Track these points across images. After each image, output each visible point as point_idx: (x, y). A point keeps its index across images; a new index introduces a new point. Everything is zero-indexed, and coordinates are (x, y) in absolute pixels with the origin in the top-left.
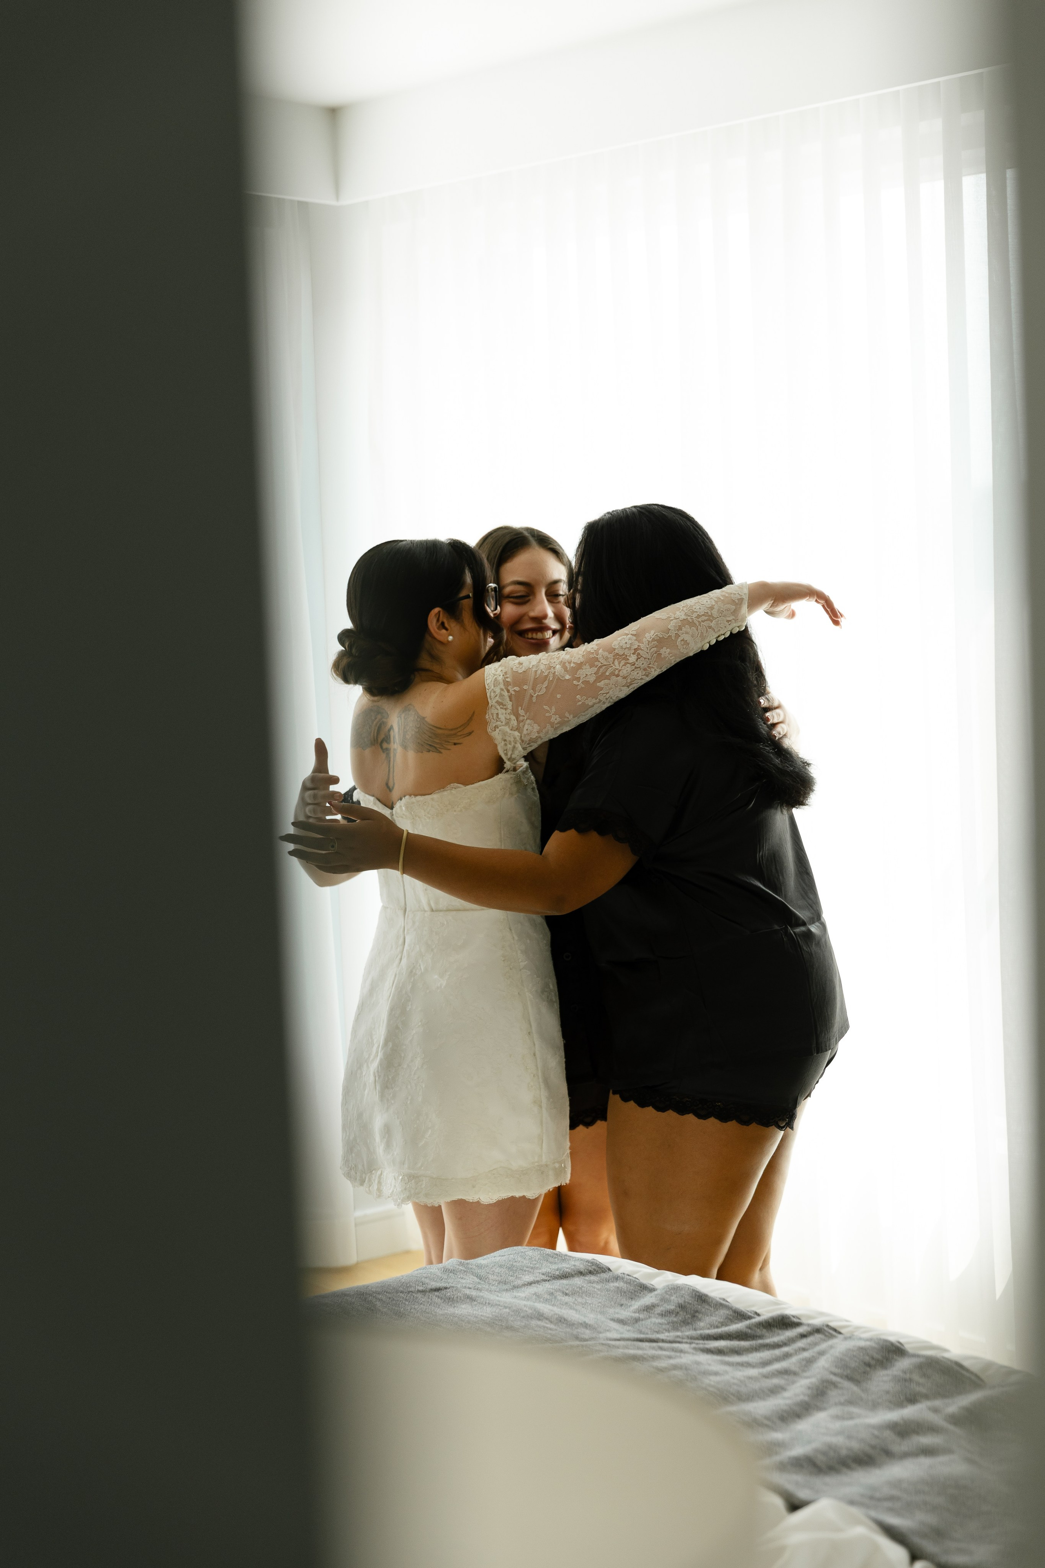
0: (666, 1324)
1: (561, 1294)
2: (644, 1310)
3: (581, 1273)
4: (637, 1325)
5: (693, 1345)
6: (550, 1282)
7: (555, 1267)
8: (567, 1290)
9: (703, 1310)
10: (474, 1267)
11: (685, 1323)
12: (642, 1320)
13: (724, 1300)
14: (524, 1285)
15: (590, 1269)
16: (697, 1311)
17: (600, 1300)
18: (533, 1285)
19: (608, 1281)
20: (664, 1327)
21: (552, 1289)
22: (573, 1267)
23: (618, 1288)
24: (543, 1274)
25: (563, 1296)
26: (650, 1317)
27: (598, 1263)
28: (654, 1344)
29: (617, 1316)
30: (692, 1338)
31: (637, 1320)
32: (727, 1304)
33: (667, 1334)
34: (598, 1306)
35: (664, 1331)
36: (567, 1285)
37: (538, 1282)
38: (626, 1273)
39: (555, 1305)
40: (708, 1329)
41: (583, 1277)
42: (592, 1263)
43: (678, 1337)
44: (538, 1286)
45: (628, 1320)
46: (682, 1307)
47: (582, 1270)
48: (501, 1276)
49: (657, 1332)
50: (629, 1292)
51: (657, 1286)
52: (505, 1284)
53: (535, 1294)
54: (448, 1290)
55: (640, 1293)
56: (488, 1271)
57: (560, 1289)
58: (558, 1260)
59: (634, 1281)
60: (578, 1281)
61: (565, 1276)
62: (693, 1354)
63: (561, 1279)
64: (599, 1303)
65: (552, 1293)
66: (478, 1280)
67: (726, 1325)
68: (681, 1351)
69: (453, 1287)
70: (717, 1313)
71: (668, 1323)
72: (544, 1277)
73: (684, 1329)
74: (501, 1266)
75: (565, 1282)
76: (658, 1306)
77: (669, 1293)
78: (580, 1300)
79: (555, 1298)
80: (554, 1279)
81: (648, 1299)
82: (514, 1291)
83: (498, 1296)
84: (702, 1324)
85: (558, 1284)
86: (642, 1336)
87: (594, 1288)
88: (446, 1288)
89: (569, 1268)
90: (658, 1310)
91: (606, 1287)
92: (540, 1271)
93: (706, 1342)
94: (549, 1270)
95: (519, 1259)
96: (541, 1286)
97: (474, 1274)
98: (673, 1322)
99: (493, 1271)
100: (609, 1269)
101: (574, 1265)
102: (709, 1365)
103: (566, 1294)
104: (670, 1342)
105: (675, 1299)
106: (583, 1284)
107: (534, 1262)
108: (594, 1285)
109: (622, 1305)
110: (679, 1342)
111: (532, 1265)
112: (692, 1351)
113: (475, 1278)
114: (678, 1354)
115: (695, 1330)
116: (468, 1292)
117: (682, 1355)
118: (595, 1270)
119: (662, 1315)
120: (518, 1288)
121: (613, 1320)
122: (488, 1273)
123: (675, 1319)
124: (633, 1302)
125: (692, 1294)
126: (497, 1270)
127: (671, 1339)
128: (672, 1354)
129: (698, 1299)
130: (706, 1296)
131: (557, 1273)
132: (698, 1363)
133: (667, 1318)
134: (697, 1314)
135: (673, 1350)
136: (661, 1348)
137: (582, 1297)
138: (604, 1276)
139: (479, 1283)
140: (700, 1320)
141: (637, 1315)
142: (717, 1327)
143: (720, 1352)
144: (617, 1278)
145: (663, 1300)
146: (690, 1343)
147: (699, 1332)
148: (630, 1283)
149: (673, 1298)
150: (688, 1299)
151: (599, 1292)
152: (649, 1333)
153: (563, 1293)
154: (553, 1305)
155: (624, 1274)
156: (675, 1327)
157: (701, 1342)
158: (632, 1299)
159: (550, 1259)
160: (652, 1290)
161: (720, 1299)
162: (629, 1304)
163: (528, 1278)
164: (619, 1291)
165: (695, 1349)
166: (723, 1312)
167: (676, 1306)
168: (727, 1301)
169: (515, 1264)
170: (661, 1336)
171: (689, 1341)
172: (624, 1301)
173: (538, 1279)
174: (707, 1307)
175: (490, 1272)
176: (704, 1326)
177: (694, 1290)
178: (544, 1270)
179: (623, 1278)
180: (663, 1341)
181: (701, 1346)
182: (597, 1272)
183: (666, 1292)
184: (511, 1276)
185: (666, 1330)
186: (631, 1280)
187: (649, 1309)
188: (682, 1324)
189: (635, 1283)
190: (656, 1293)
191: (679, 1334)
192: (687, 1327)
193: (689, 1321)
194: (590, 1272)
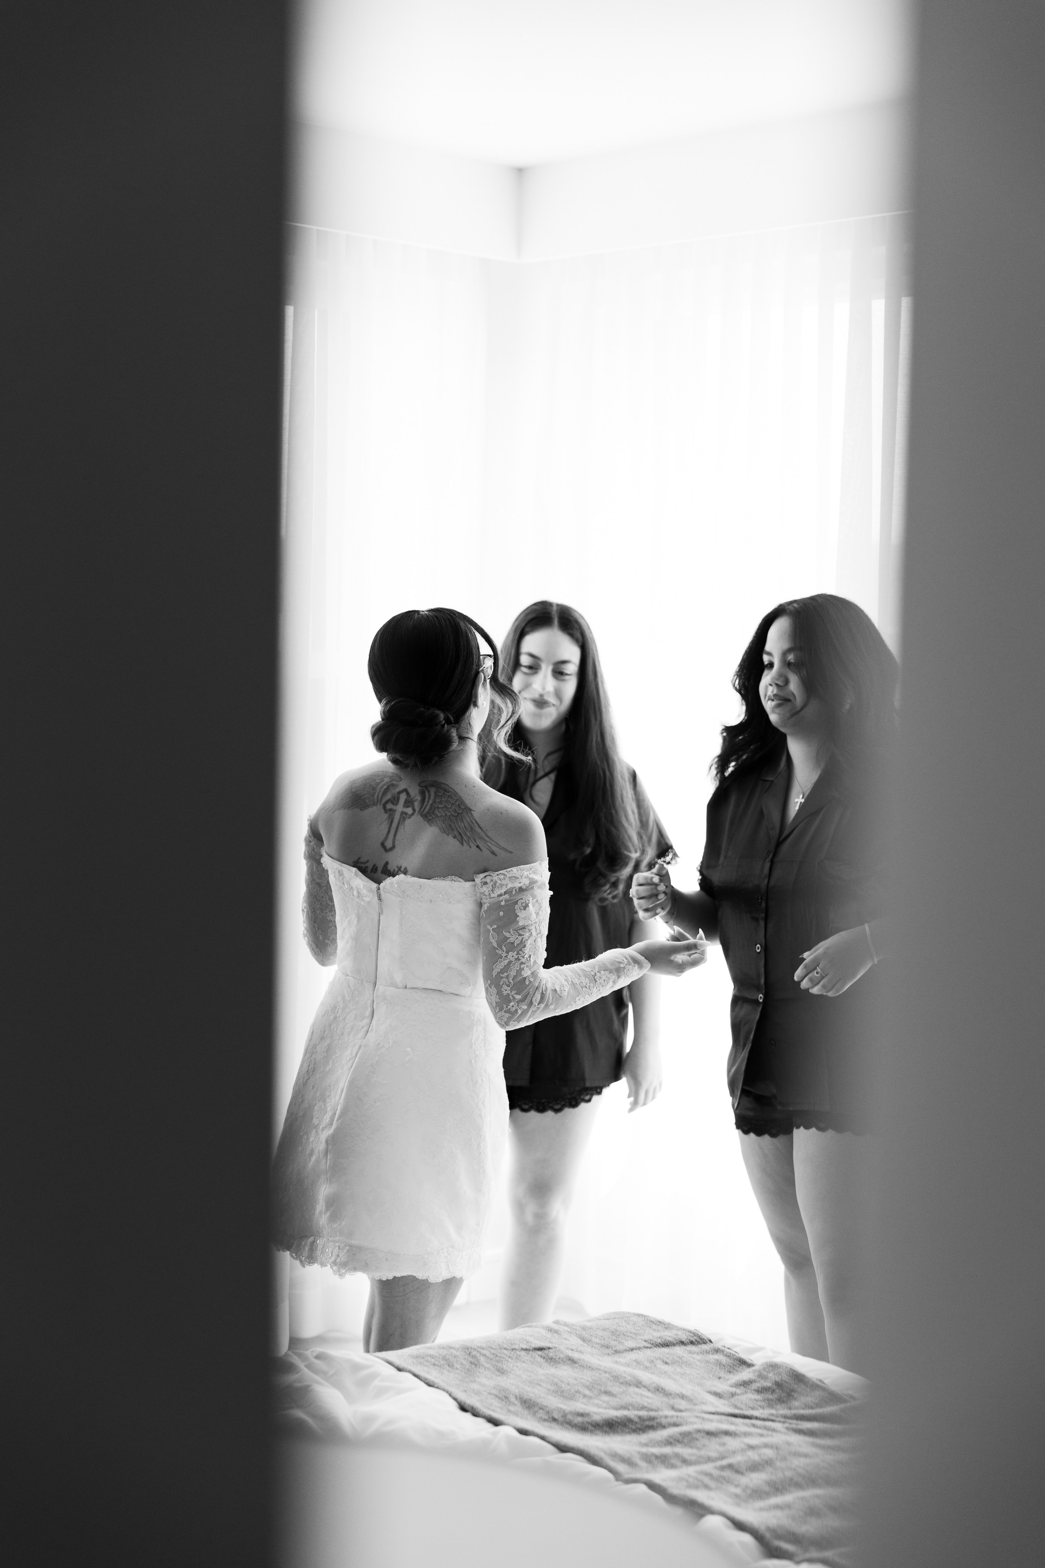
0: (761, 1401)
1: (661, 1362)
2: (741, 1385)
3: (682, 1343)
4: (732, 1400)
5: (787, 1425)
6: (651, 1349)
7: (657, 1334)
8: (667, 1359)
9: (799, 1390)
10: (579, 1328)
11: (780, 1401)
12: (738, 1395)
13: (821, 1381)
14: (626, 1350)
15: (692, 1339)
16: (793, 1391)
17: (699, 1372)
18: (635, 1351)
19: (708, 1352)
20: (759, 1403)
21: (653, 1357)
22: (675, 1336)
23: (717, 1360)
24: (645, 1341)
25: (663, 1365)
26: (746, 1392)
27: (700, 1334)
28: (747, 1421)
29: (714, 1389)
30: (786, 1417)
31: (733, 1395)
32: (823, 1385)
33: (761, 1411)
34: (697, 1378)
35: (759, 1408)
36: (667, 1354)
37: (639, 1348)
38: (727, 1346)
39: (654, 1373)
40: (803, 1409)
41: (684, 1347)
42: (694, 1333)
43: (772, 1415)
44: (640, 1352)
45: (725, 1393)
46: (778, 1384)
47: (683, 1340)
48: (604, 1340)
49: (752, 1409)
50: (728, 1365)
51: (755, 1362)
52: (607, 1348)
53: (636, 1361)
54: (550, 1350)
55: (739, 1367)
56: (591, 1334)
57: (660, 1358)
58: (662, 1327)
59: (733, 1355)
60: (679, 1350)
61: (666, 1345)
62: (785, 1433)
63: (663, 1347)
65: (653, 1361)
66: (581, 1342)
67: (821, 1407)
68: (774, 1430)
69: (555, 1347)
70: (813, 1394)
71: (764, 1400)
72: (646, 1345)
73: (779, 1406)
74: (604, 1330)
75: (666, 1350)
76: (755, 1382)
77: (767, 1370)
78: (679, 1370)
79: (655, 1366)
80: (655, 1347)
81: (745, 1374)
82: (616, 1356)
83: (599, 1360)
84: (796, 1404)
85: (659, 1352)
86: (737, 1411)
87: (694, 1358)
88: (549, 1348)
89: (671, 1337)
90: (755, 1386)
91: (706, 1358)
92: (643, 1338)
93: (799, 1422)
94: (651, 1338)
95: (624, 1324)
96: (642, 1353)
97: (578, 1336)
98: (768, 1400)
99: (596, 1334)
100: (710, 1341)
101: (676, 1335)
102: (800, 1446)
103: (666, 1363)
104: (764, 1420)
105: (772, 1376)
106: (683, 1354)
107: (637, 1328)
108: (695, 1356)
109: (720, 1378)
110: (773, 1421)
111: (634, 1331)
112: (784, 1430)
113: (579, 1339)
114: (770, 1433)
115: (790, 1409)
116: (570, 1353)
117: (774, 1434)
118: (696, 1341)
119: (759, 1391)
120: (619, 1353)
121: (710, 1392)
122: (592, 1336)
123: (771, 1397)
124: (731, 1376)
125: (790, 1373)
126: (601, 1333)
127: (765, 1416)
128: (765, 1432)
129: (795, 1378)
130: (803, 1376)
131: (659, 1341)
132: (788, 1444)
133: (762, 1395)
134: (793, 1393)
135: (765, 1428)
136: (754, 1426)
137: (681, 1367)
138: (704, 1347)
139: (582, 1345)
140: (795, 1399)
141: (733, 1390)
142: (812, 1408)
143: (810, 1433)
144: (717, 1351)
145: (761, 1376)
146: (784, 1422)
147: (794, 1412)
149: (770, 1375)
150: (785, 1377)
151: (698, 1363)
152: (744, 1409)
153: (663, 1361)
155: (724, 1347)
156: (770, 1404)
157: (795, 1422)
158: (730, 1372)
159: (654, 1326)
160: (750, 1365)
161: (817, 1380)
162: (726, 1378)
163: (630, 1344)
164: (719, 1364)
165: (788, 1429)
166: (818, 1393)
167: (772, 1384)
168: (824, 1383)
169: (618, 1328)
170: (755, 1413)
171: (782, 1420)
172: (722, 1374)
173: (641, 1345)
174: (803, 1387)
176: (798, 1406)
177: (791, 1369)
178: (646, 1337)
179: (723, 1351)
180: (757, 1418)
181: (794, 1426)
182: (699, 1343)
183: (764, 1369)
184: (614, 1340)
185: (761, 1407)
186: (730, 1353)
187: (745, 1384)
188: (777, 1402)
189: (735, 1357)
190: (754, 1368)
191: (773, 1412)
192: (783, 1405)
193: (785, 1399)
194: (692, 1343)
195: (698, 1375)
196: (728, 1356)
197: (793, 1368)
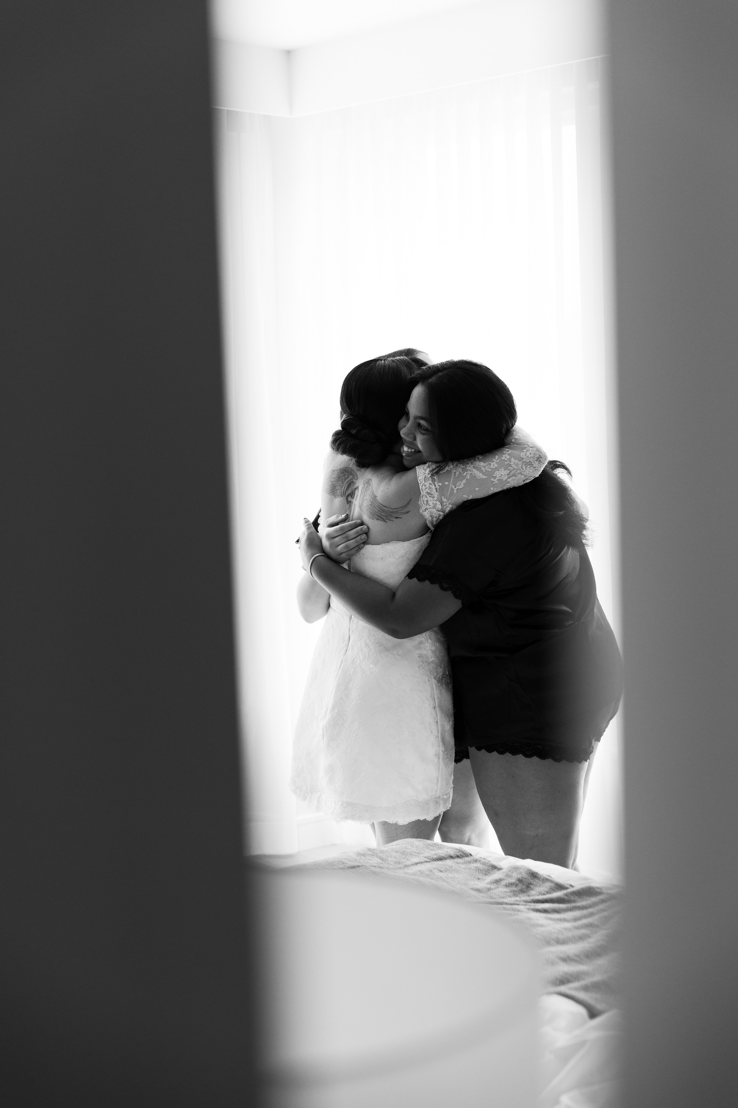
0: (508, 892)
1: (437, 871)
2: (494, 883)
3: (451, 857)
4: (489, 893)
5: (527, 907)
6: (430, 863)
7: (433, 852)
8: (442, 868)
9: (535, 883)
10: (378, 852)
11: (522, 891)
12: (493, 889)
13: (549, 876)
14: (412, 865)
15: (458, 854)
16: (530, 884)
17: (464, 876)
18: (418, 865)
19: (470, 862)
20: (507, 894)
21: (432, 868)
22: (446, 853)
23: (477, 867)
24: (425, 857)
25: (439, 873)
26: (498, 887)
27: (463, 850)
28: (500, 906)
29: (475, 887)
30: (526, 902)
31: (489, 889)
32: (551, 879)
33: (509, 899)
34: (463, 880)
35: (508, 897)
36: (441, 865)
37: (422, 863)
38: (483, 857)
39: (433, 879)
40: (538, 895)
41: (453, 860)
42: (459, 850)
43: (517, 901)
44: (422, 865)
45: (483, 889)
46: (520, 881)
47: (452, 855)
48: (397, 858)
49: (503, 898)
50: (484, 870)
51: (503, 866)
52: (399, 864)
53: (420, 871)
54: (360, 868)
55: (492, 871)
57: (436, 868)
58: (436, 848)
59: (488, 863)
60: (449, 862)
61: (440, 859)
62: (527, 912)
63: (438, 860)
64: (464, 877)
65: (431, 871)
66: (381, 861)
67: (550, 893)
68: (519, 911)
69: (363, 866)
70: (544, 885)
71: (511, 891)
72: (426, 860)
73: (521, 895)
74: (397, 852)
75: (440, 862)
76: (504, 880)
77: (512, 871)
78: (450, 875)
79: (434, 873)
80: (432, 861)
81: (496, 875)
82: (405, 869)
83: (394, 872)
84: (533, 892)
85: (436, 864)
86: (493, 900)
87: (460, 867)
88: (359, 866)
89: (443, 854)
90: (504, 883)
91: (468, 866)
92: (424, 855)
93: (536, 904)
94: (429, 855)
95: (409, 847)
96: (424, 865)
97: (378, 857)
98: (514, 891)
99: (391, 855)
100: (471, 855)
102: (537, 920)
103: (441, 871)
104: (512, 904)
105: (516, 876)
106: (452, 865)
107: (419, 849)
108: (461, 865)
109: (479, 879)
110: (518, 904)
111: (418, 852)
112: (526, 910)
113: (379, 859)
114: (516, 913)
115: (529, 896)
116: (373, 869)
117: (519, 913)
118: (461, 855)
119: (507, 886)
120: (408, 866)
121: (473, 889)
122: (388, 856)
123: (515, 889)
124: (487, 877)
125: (527, 872)
126: (394, 854)
127: (512, 902)
128: (513, 912)
129: (531, 875)
130: (537, 873)
131: (435, 857)
132: (529, 919)
133: (510, 888)
134: (530, 886)
135: (514, 910)
136: (505, 909)
137: (451, 873)
138: (467, 859)
139: (381, 863)
140: (532, 889)
141: (489, 886)
142: (544, 894)
143: (545, 911)
144: (476, 861)
145: (508, 876)
146: (525, 905)
147: (531, 898)
148: (485, 864)
149: (514, 874)
150: (525, 875)
151: (463, 870)
152: (497, 898)
153: (439, 870)
154: (432, 879)
155: (481, 858)
156: (515, 894)
157: (533, 904)
158: (486, 875)
159: (431, 847)
160: (499, 869)
161: (547, 875)
162: (484, 879)
163: (415, 860)
164: (478, 869)
165: (528, 909)
166: (548, 885)
167: (516, 880)
168: (551, 877)
169: (406, 850)
170: (506, 900)
171: (524, 903)
172: (480, 876)
173: (422, 861)
174: (537, 881)
175: (389, 856)
176: (535, 894)
177: (528, 869)
178: (426, 855)
179: (480, 861)
180: (506, 904)
181: (533, 907)
182: (463, 857)
183: (509, 871)
184: (404, 858)
185: (509, 896)
186: (485, 862)
187: (497, 882)
188: (520, 892)
189: (488, 864)
190: (502, 871)
191: (518, 899)
192: (524, 894)
193: (525, 890)
194: (458, 857)
195: (464, 878)
196: (484, 864)
197: (529, 869)
